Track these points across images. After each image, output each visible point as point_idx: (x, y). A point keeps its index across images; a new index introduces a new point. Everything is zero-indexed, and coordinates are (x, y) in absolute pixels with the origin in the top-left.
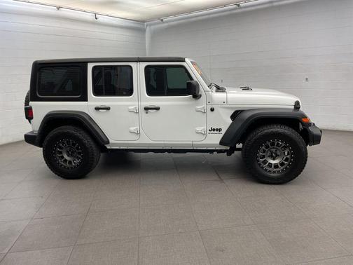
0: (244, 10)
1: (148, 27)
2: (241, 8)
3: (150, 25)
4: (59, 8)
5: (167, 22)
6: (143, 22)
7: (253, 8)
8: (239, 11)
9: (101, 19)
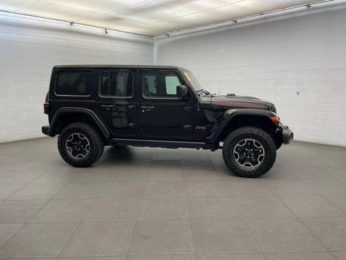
0: (240, 26)
1: (156, 42)
2: (238, 24)
3: (158, 39)
4: (72, 23)
5: (173, 37)
6: (151, 36)
7: (248, 24)
8: (236, 27)
9: (111, 33)
